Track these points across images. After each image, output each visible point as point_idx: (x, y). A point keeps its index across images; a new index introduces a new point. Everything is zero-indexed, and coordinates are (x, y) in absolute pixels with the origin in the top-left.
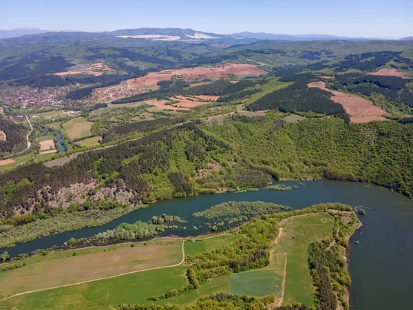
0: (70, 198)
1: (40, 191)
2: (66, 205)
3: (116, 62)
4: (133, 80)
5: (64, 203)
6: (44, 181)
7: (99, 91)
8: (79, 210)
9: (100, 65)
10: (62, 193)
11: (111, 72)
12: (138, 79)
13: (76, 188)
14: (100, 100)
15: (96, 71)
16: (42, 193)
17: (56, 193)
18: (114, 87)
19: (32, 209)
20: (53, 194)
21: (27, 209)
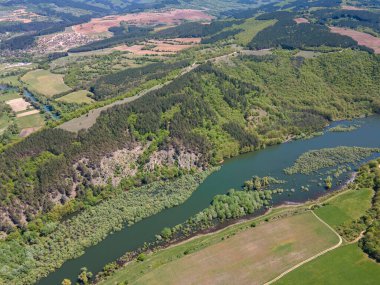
0: (117, 170)
1: (75, 166)
2: (116, 182)
3: (40, 8)
4: (78, 26)
5: (113, 180)
6: (75, 151)
7: (42, 39)
8: (136, 186)
9: (23, 11)
10: (105, 164)
11: (41, 19)
12: (84, 25)
13: (120, 156)
14: (51, 50)
15: (23, 17)
16: (79, 169)
17: (99, 166)
18: (60, 34)
19: (73, 193)
20: (94, 169)
21: (68, 195)
